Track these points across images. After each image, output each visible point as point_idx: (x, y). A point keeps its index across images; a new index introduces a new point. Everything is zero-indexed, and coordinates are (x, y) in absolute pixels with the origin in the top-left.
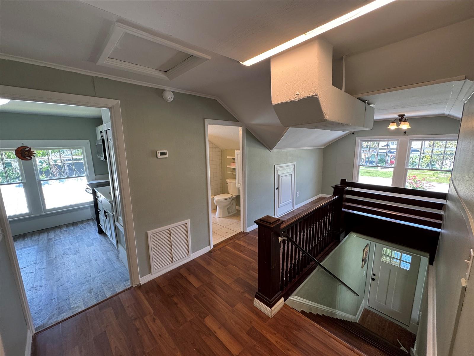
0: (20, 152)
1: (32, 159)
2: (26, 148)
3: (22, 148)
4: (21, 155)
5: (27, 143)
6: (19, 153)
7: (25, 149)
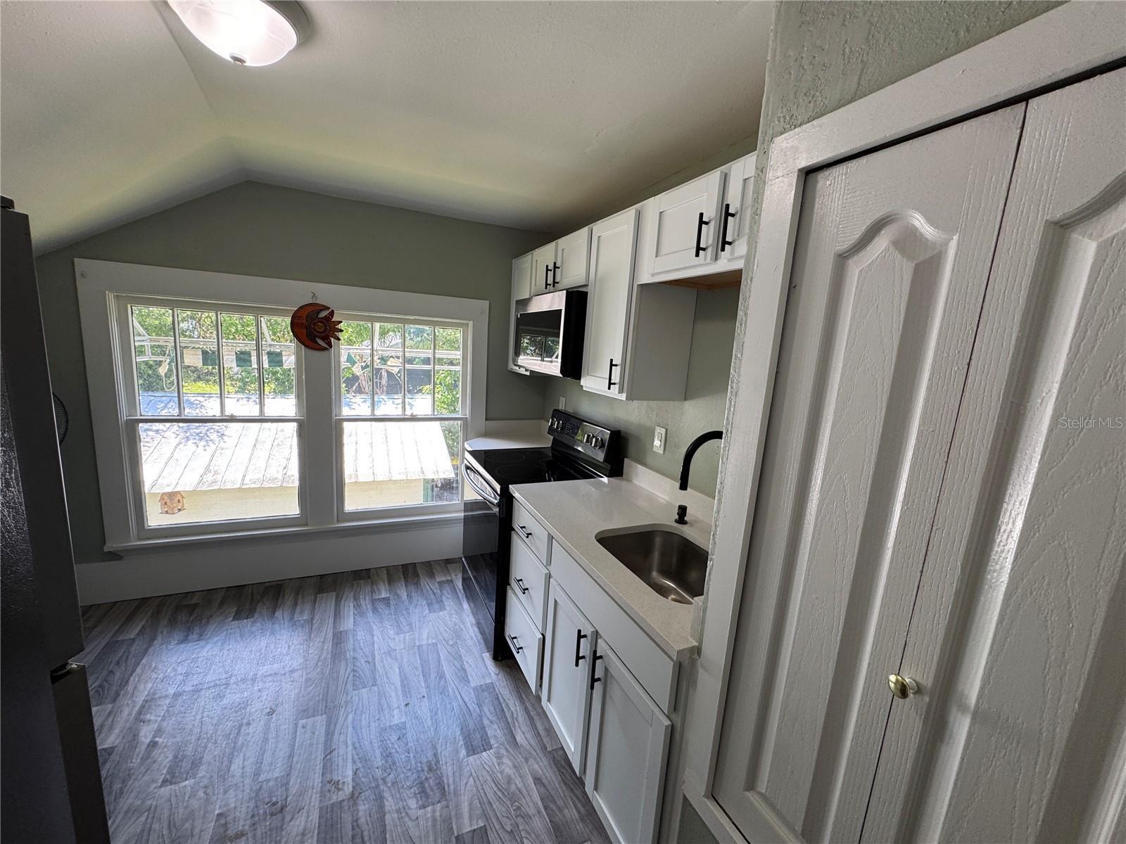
0: (305, 321)
1: (331, 346)
2: (321, 310)
3: (312, 309)
4: (304, 331)
5: (325, 293)
6: (302, 324)
7: (318, 313)
